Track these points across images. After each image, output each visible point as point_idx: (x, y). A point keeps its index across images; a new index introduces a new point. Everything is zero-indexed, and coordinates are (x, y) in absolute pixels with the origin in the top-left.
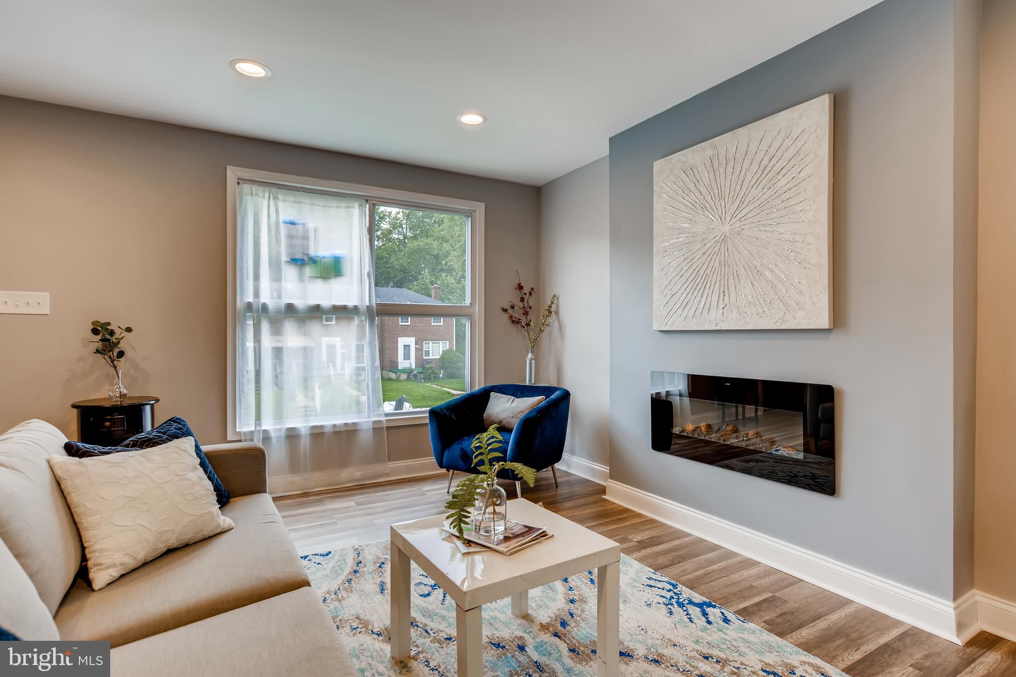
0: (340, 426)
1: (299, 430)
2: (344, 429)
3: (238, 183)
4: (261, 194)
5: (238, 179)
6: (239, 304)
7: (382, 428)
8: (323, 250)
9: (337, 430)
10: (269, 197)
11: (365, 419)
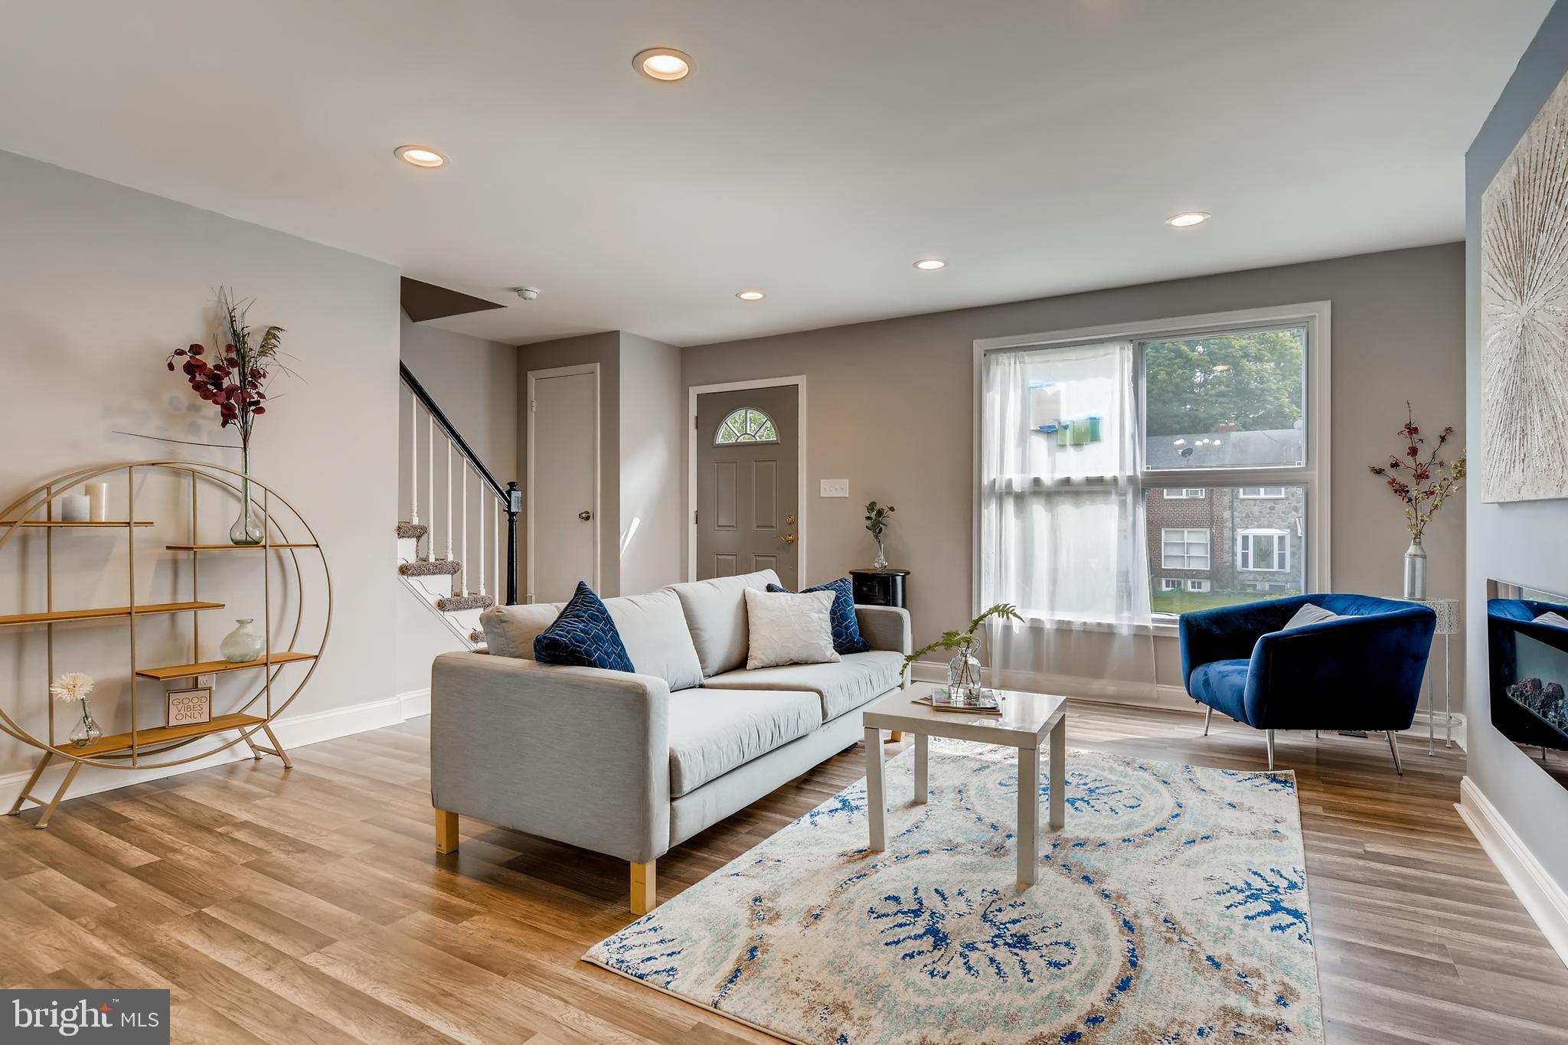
0: (1092, 624)
1: (1044, 622)
2: (1097, 629)
3: (985, 355)
4: (1006, 361)
5: (985, 351)
6: (986, 482)
7: (1147, 636)
8: (1072, 413)
9: (1088, 629)
10: (1015, 363)
11: (1124, 622)
